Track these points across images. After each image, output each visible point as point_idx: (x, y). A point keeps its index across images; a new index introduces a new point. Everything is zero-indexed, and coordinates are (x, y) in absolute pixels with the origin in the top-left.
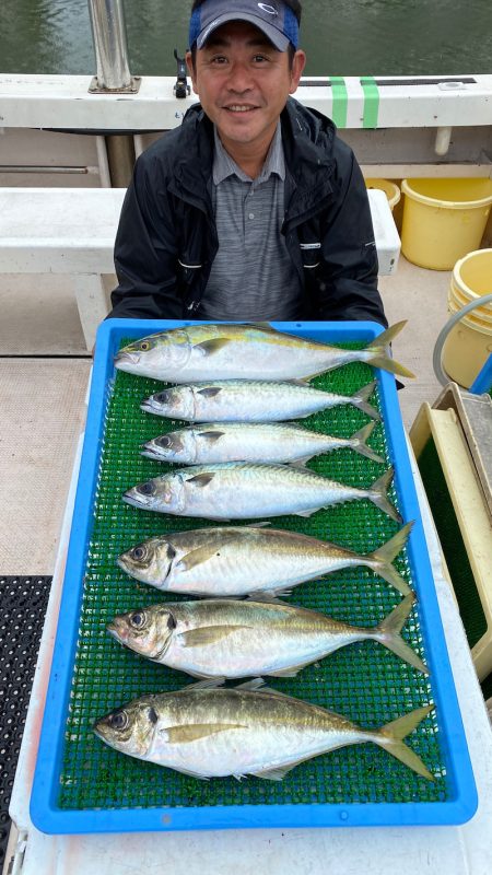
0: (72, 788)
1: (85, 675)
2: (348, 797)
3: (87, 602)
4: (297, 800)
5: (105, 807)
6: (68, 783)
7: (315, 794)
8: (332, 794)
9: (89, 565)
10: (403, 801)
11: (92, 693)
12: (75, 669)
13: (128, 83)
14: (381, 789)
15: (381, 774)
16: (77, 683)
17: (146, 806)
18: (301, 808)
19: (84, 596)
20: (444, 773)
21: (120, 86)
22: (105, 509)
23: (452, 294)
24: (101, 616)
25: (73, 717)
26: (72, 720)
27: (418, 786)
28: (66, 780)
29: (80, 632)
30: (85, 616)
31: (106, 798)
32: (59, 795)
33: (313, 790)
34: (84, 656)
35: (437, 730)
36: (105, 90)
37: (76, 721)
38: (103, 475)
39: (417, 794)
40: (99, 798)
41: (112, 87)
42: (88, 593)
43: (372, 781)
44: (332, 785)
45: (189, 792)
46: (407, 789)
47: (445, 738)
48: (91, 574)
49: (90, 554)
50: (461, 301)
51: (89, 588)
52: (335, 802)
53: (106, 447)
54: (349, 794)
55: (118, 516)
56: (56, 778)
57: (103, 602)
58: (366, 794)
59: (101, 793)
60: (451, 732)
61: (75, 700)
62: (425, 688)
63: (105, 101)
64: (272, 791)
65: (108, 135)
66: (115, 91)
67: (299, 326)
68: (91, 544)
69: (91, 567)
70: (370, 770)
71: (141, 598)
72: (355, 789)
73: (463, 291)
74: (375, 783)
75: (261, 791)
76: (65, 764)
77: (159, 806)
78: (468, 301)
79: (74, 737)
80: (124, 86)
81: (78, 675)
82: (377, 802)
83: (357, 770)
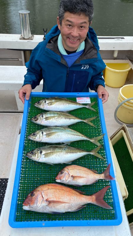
0: (19, 216)
1: (22, 187)
2: (90, 218)
3: (23, 167)
4: (77, 219)
5: (27, 221)
6: (18, 214)
7: (81, 217)
8: (86, 217)
9: (23, 157)
10: (104, 219)
11: (24, 191)
12: (20, 185)
13: (30, 37)
14: (98, 216)
15: (98, 212)
16: (20, 189)
17: (38, 221)
18: (78, 221)
19: (22, 166)
20: (114, 212)
21: (28, 38)
22: (27, 143)
23: (119, 97)
24: (27, 171)
25: (19, 197)
26: (19, 198)
27: (107, 215)
28: (17, 214)
29: (21, 175)
30: (22, 171)
31: (28, 218)
32: (16, 218)
33: (81, 216)
34: (22, 181)
35: (112, 201)
36: (24, 39)
37: (20, 198)
38: (27, 133)
39: (107, 217)
40: (26, 218)
41: (26, 38)
42: (23, 165)
43: (96, 214)
44: (86, 215)
45: (49, 217)
46: (105, 216)
47: (114, 203)
48: (24, 160)
49: (23, 155)
50: (122, 99)
51: (23, 163)
52: (86, 220)
53: (28, 126)
54: (90, 217)
55: (31, 144)
56: (15, 213)
57: (27, 167)
58: (94, 217)
59: (26, 217)
60: (116, 201)
61: (20, 193)
62: (110, 190)
63: (24, 42)
64: (70, 217)
65: (25, 51)
66: (27, 39)
67: (78, 94)
68: (24, 152)
69: (24, 158)
70: (95, 211)
71: (37, 166)
72: (91, 216)
73: (122, 97)
74: (97, 215)
75: (68, 217)
76: (17, 210)
77: (41, 220)
78: (124, 100)
79: (20, 203)
80: (29, 38)
81: (21, 186)
82: (97, 219)
83: (92, 211)
